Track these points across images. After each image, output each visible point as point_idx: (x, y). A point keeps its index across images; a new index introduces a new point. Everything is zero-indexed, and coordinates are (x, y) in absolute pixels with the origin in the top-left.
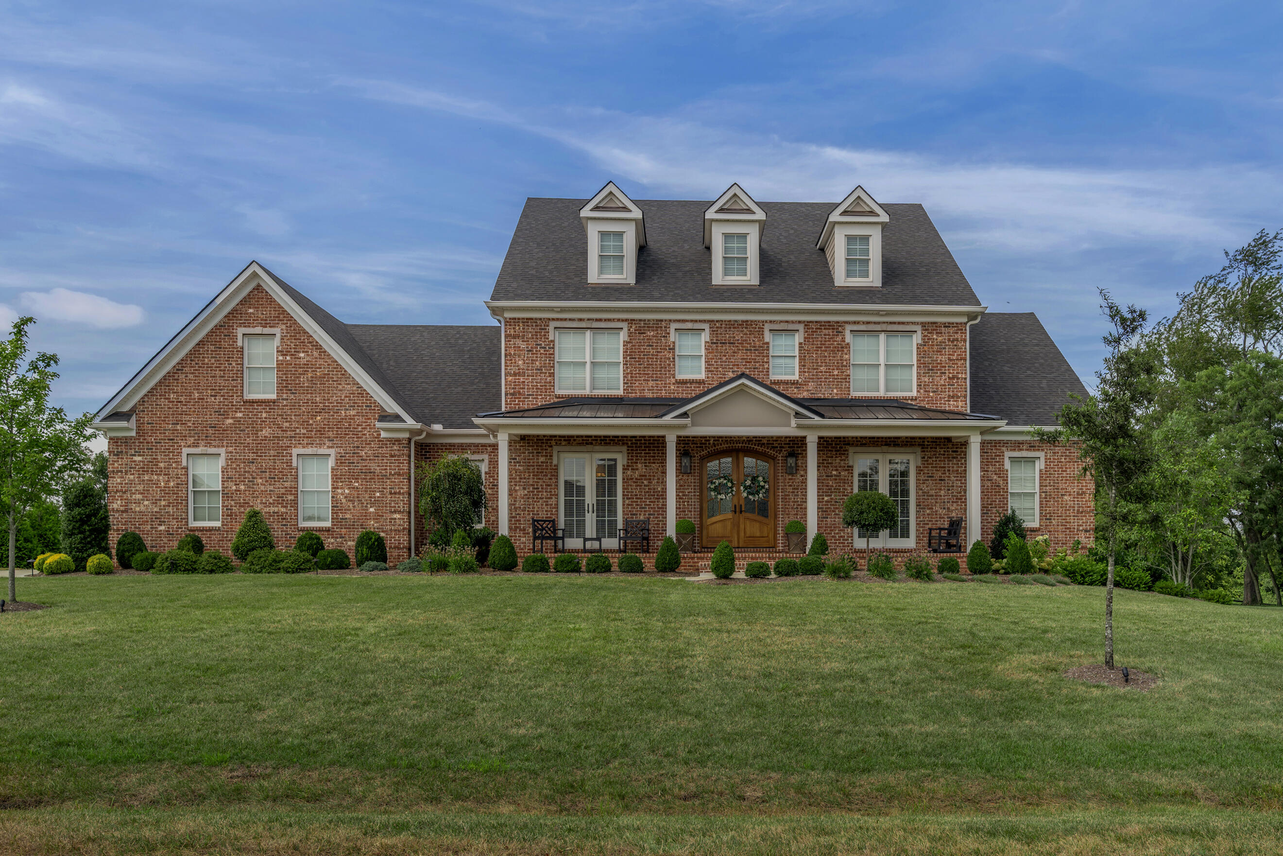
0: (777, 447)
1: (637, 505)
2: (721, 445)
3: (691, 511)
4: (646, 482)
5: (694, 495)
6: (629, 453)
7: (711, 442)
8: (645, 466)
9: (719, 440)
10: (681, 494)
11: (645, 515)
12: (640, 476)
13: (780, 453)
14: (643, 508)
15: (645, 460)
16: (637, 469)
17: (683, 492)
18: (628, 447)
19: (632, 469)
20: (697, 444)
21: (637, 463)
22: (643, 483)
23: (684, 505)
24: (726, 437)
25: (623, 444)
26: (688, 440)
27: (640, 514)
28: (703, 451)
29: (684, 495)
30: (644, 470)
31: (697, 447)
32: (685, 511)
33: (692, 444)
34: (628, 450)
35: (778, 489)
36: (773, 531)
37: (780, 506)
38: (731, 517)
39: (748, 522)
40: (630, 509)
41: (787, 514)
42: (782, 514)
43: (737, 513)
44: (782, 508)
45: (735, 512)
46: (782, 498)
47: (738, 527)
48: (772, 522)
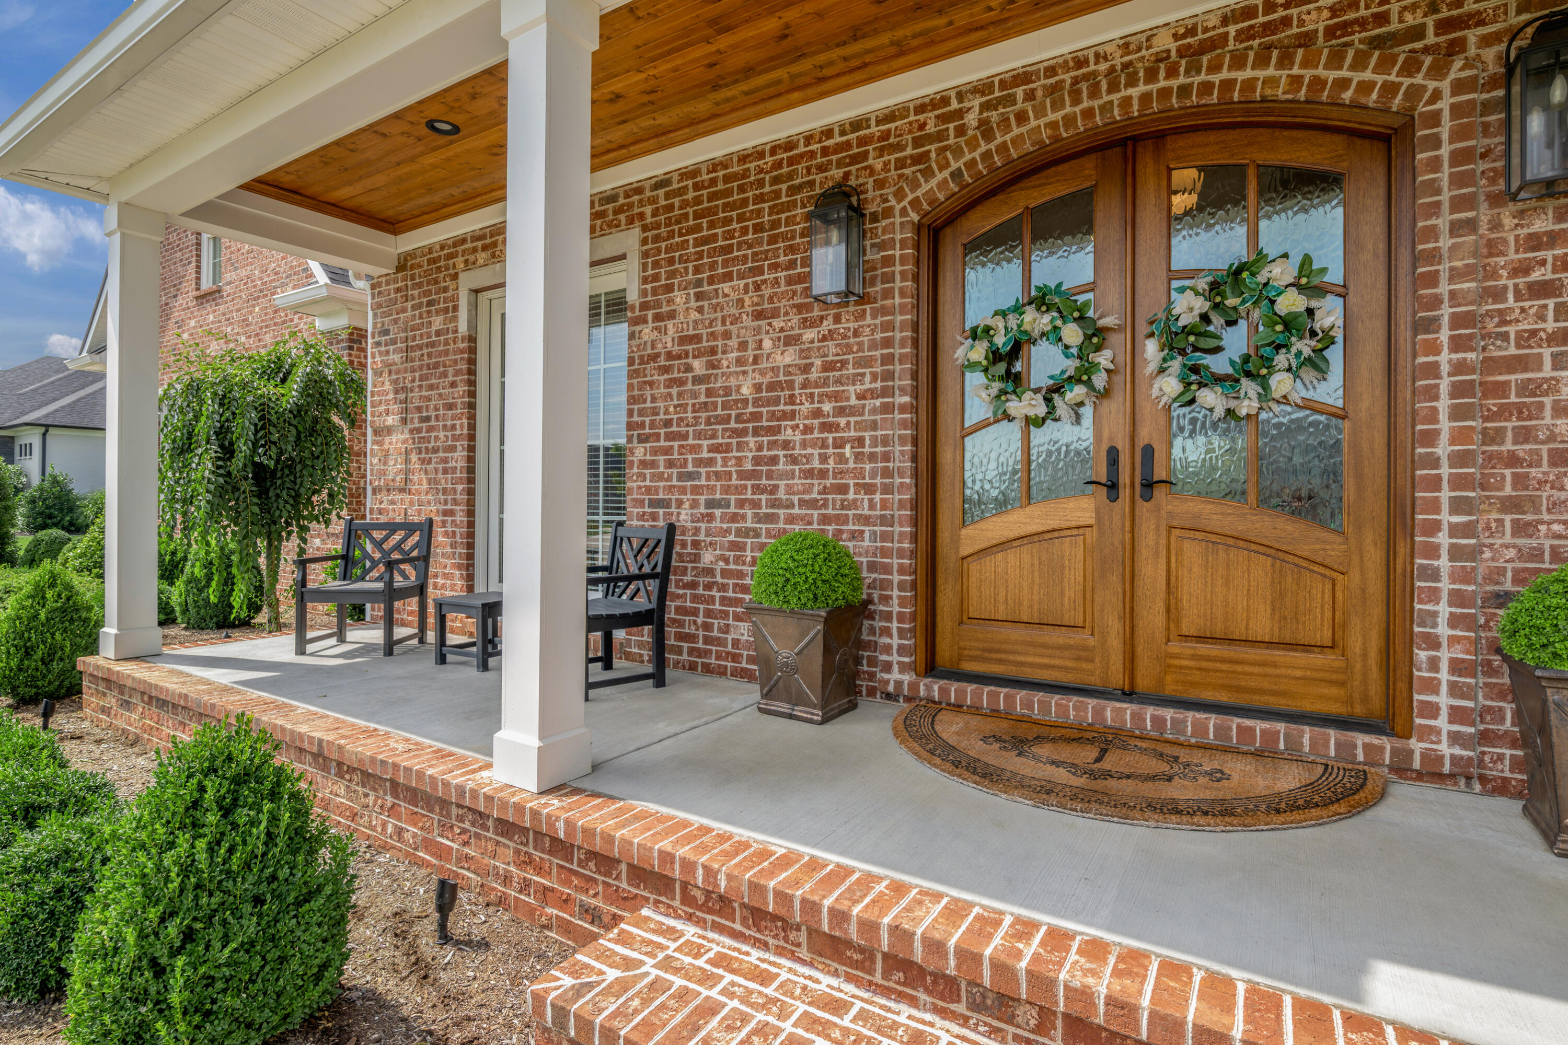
0: (1417, 33)
1: (670, 464)
2: (1022, 118)
3: (869, 489)
4: (698, 366)
5: (887, 409)
6: (646, 255)
7: (972, 119)
8: (699, 297)
9: (1011, 100)
10: (827, 407)
11: (694, 504)
12: (683, 340)
13: (1438, 71)
14: (691, 476)
15: (697, 270)
16: (672, 315)
17: (836, 396)
18: (645, 228)
19: (658, 318)
20: (899, 147)
21: (669, 288)
22: (689, 369)
23: (842, 459)
24: (1051, 71)
25: (631, 221)
26: (862, 142)
27: (680, 503)
28: (928, 173)
29: (840, 412)
30: (694, 315)
31: (901, 164)
32: (843, 489)
33: (881, 151)
34: (644, 242)
35: (1431, 325)
36: (1377, 612)
37: (1443, 449)
38: (1088, 518)
39: (1192, 552)
40: (648, 483)
41: (1511, 505)
42: (1457, 506)
43: (1125, 493)
44: (1459, 459)
45: (1112, 487)
46: (1458, 390)
47: (1132, 577)
48: (1374, 555)
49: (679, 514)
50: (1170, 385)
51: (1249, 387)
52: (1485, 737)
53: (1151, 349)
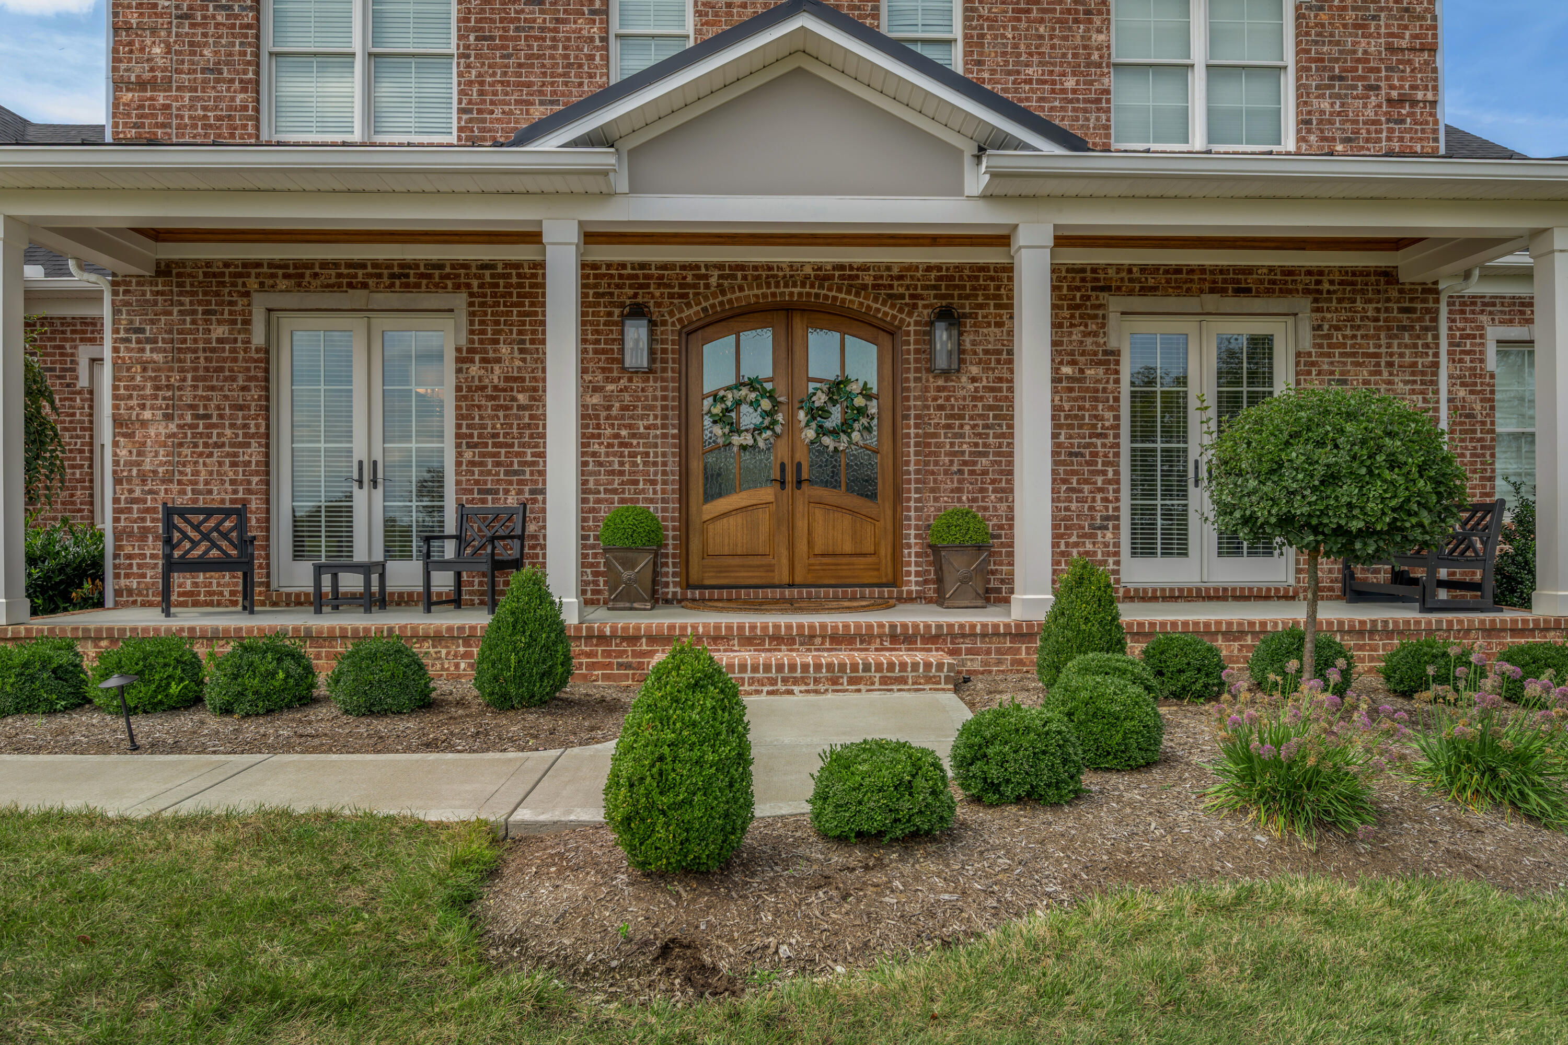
0: (902, 297)
1: (498, 464)
2: (741, 289)
3: (653, 482)
4: (522, 398)
5: (664, 436)
6: (472, 314)
7: (713, 281)
8: (521, 351)
9: (734, 277)
10: (624, 433)
11: (520, 492)
12: (507, 379)
13: (910, 314)
14: (516, 473)
15: (520, 333)
16: (498, 360)
17: (630, 426)
18: (471, 295)
19: (484, 360)
20: (669, 286)
21: (496, 342)
22: (514, 399)
23: (635, 464)
24: (756, 268)
25: (457, 287)
26: (646, 277)
27: (507, 492)
28: (689, 305)
29: (633, 436)
30: (518, 363)
31: (671, 296)
32: (636, 482)
33: (659, 286)
34: (471, 304)
35: (907, 417)
36: (890, 537)
37: (912, 468)
38: (771, 498)
39: (819, 513)
40: (476, 477)
41: (933, 490)
42: (917, 491)
43: (789, 487)
44: (917, 472)
45: (783, 483)
46: (917, 444)
47: (792, 527)
48: (889, 513)
49: (506, 499)
50: (810, 434)
51: (844, 437)
52: (926, 582)
53: (802, 415)
